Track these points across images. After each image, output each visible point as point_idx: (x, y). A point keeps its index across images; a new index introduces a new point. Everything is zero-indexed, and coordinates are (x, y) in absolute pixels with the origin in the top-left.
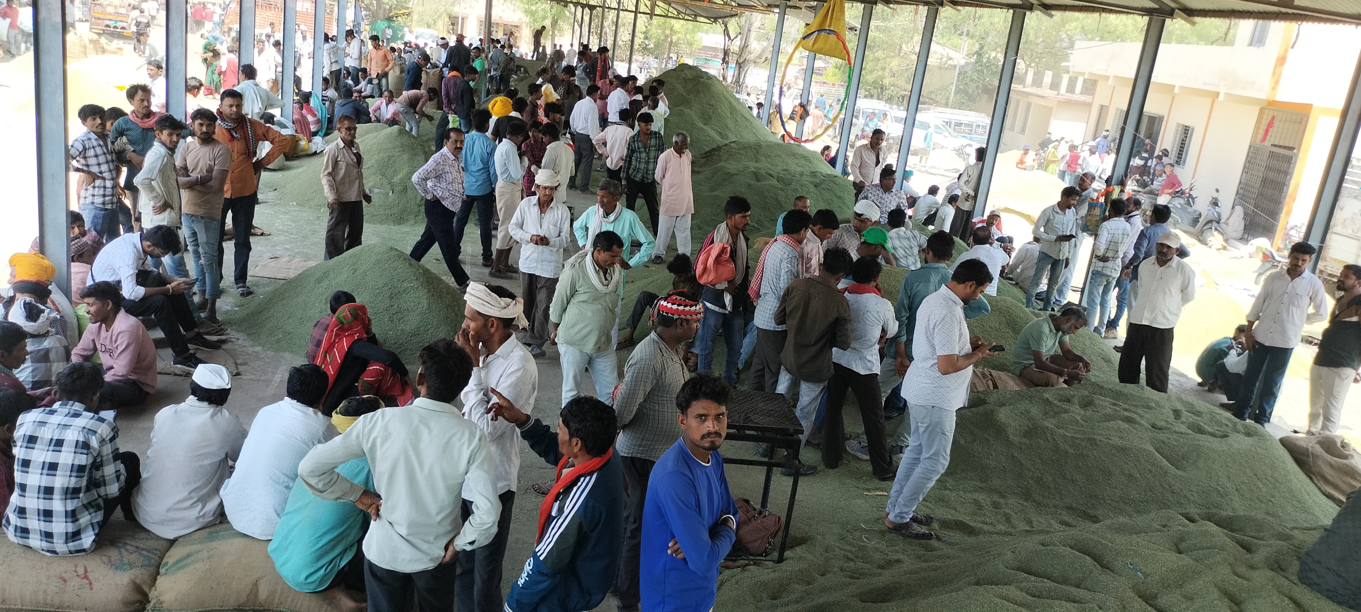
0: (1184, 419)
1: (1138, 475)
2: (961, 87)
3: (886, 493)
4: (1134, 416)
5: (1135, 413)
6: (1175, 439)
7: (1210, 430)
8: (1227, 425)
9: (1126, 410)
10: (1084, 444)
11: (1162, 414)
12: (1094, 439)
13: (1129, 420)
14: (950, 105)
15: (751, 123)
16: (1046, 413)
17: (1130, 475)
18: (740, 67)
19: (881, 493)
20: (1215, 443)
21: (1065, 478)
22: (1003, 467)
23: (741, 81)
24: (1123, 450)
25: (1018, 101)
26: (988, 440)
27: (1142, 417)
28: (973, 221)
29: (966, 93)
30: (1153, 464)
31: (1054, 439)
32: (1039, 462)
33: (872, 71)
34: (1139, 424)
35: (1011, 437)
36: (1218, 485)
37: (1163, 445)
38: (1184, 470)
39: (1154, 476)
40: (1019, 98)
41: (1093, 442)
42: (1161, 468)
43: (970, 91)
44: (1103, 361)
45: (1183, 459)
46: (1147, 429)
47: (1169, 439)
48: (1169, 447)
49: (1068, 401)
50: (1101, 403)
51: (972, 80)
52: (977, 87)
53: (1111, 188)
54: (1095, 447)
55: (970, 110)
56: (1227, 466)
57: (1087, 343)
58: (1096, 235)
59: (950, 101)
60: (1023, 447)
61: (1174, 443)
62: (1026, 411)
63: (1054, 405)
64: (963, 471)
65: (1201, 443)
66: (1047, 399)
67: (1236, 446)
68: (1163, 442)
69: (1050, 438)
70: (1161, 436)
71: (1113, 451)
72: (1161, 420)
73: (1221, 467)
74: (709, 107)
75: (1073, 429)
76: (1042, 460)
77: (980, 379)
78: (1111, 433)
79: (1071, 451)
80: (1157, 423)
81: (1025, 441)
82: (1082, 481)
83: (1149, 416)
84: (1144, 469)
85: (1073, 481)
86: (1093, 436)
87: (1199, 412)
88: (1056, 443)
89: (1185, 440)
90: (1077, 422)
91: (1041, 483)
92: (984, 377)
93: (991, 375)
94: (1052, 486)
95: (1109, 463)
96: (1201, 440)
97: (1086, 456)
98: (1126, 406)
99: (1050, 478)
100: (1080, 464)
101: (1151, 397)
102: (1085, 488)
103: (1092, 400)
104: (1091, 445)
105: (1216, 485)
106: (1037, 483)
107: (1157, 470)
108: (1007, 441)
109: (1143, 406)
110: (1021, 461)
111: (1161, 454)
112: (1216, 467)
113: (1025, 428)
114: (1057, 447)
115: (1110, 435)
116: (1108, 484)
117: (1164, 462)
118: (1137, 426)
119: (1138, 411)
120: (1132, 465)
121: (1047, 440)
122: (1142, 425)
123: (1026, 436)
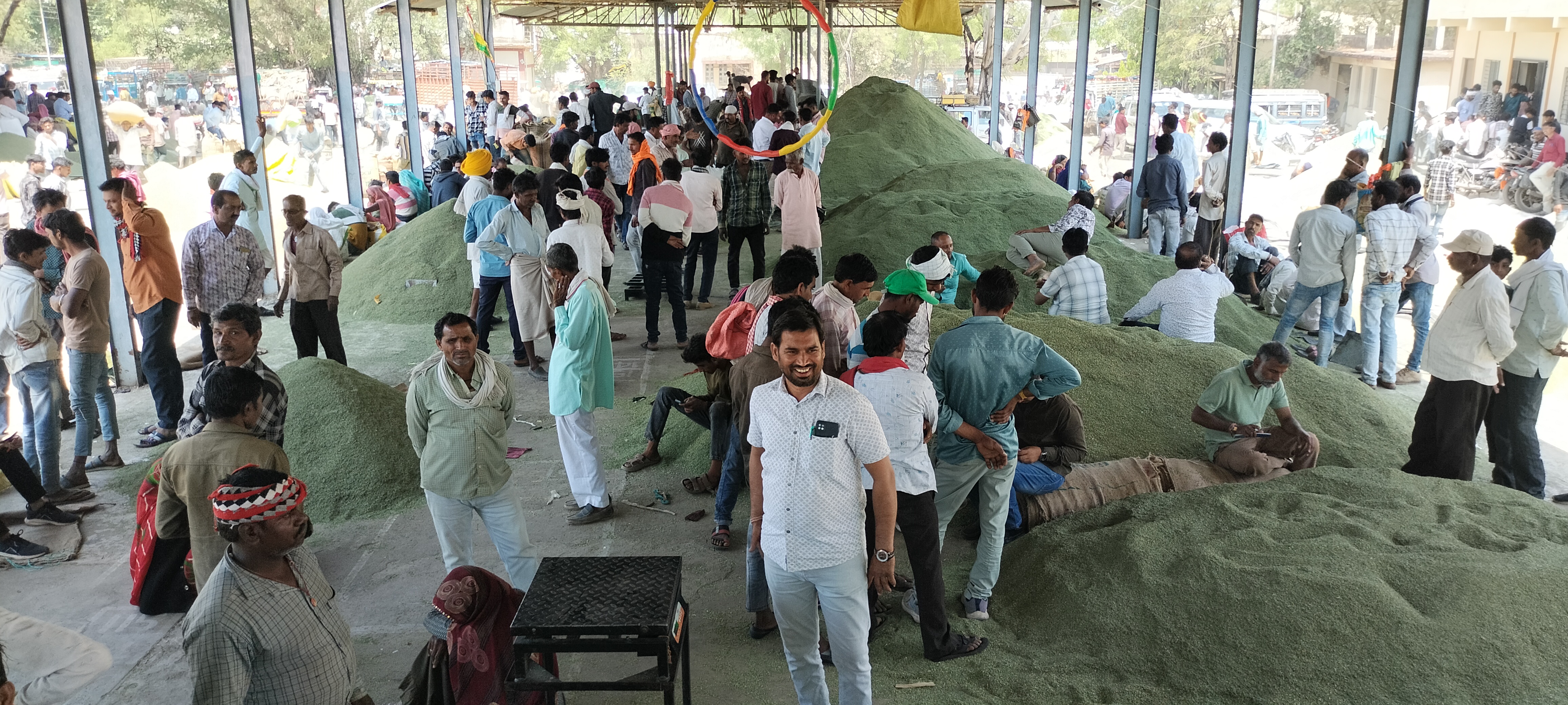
0: (1452, 522)
1: (1348, 631)
2: (1283, 60)
3: (932, 683)
4: (1360, 522)
5: (1367, 518)
6: (1423, 562)
7: (1494, 538)
8: (1532, 525)
9: (1352, 514)
10: (1259, 582)
11: (1415, 516)
12: (1277, 573)
13: (1352, 532)
14: (1271, 84)
15: (958, 139)
17: (1334, 632)
18: (987, 74)
19: (926, 683)
20: (1498, 563)
21: (1223, 643)
22: (1128, 627)
23: (989, 90)
24: (1322, 589)
25: (1361, 68)
26: (1109, 583)
27: (1377, 524)
28: (1224, 232)
29: (1292, 67)
30: (1376, 610)
31: (1212, 577)
32: (1185, 616)
33: (1165, 57)
34: (1368, 537)
35: (1145, 575)
36: (1497, 637)
37: (1402, 574)
38: (1433, 615)
39: (1378, 630)
40: (1360, 64)
41: (1273, 577)
42: (1391, 616)
43: (1296, 64)
44: (1369, 425)
45: (1435, 594)
46: (1380, 545)
47: (1413, 561)
48: (1412, 576)
49: (1260, 504)
50: (1312, 505)
51: (1296, 50)
52: (1305, 58)
53: (1388, 166)
54: (1276, 587)
55: (1298, 87)
56: (1514, 602)
57: (1344, 399)
59: (1271, 79)
60: (1162, 591)
62: (1185, 528)
63: (1232, 514)
64: (1065, 635)
65: (1469, 565)
67: (1534, 565)
68: (1403, 568)
69: (1206, 575)
70: (1402, 557)
71: (1307, 592)
72: (1412, 528)
73: (1503, 604)
74: (901, 126)
75: (1251, 556)
76: (1190, 613)
77: (1142, 474)
78: (1312, 558)
79: (1237, 596)
80: (1403, 532)
81: (1167, 581)
82: (1251, 646)
83: (1390, 521)
84: (1360, 619)
85: (1236, 647)
86: (1280, 568)
87: (1486, 505)
88: (1215, 583)
89: (1442, 562)
90: (1261, 542)
91: (1184, 652)
92: (1148, 472)
93: (1164, 466)
94: (1201, 657)
95: (1298, 613)
96: (1473, 560)
97: (1260, 603)
98: (1354, 507)
99: (1199, 644)
100: (1250, 618)
101: (1400, 488)
102: (1255, 657)
103: (1300, 502)
104: (1271, 585)
105: (1493, 638)
106: (1178, 652)
107: (1385, 619)
108: (1138, 584)
109: (1384, 505)
110: (1157, 615)
111: (1397, 588)
112: (1493, 605)
113: (1173, 559)
114: (1215, 590)
115: (1309, 563)
116: (1295, 649)
117: (1400, 602)
118: (1364, 541)
119: (1375, 515)
120: (1339, 613)
121: (1201, 578)
122: (1373, 539)
123: (1169, 573)
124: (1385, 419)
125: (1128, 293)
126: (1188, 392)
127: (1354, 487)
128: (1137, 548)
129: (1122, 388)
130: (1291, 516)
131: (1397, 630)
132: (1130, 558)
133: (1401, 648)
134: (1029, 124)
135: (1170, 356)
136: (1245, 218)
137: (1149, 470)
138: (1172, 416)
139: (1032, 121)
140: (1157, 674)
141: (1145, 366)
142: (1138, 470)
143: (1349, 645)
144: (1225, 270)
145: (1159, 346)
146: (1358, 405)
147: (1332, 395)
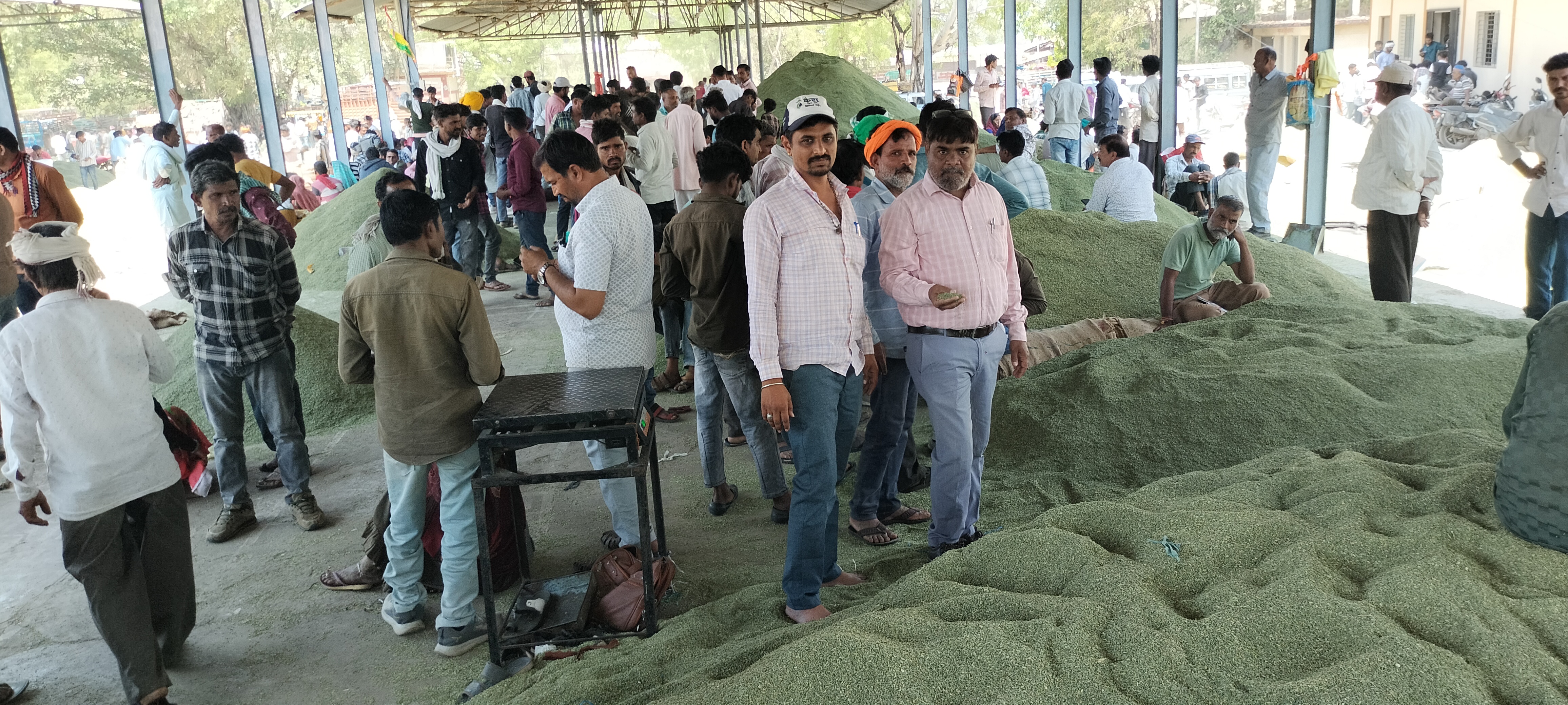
0: (1402, 330)
1: (1309, 418)
2: (1206, 36)
4: (1313, 335)
5: (1320, 332)
6: (1376, 357)
7: (1442, 336)
8: (1478, 329)
9: (1305, 330)
10: (1217, 386)
11: (1365, 327)
12: (1235, 376)
13: (1305, 343)
14: (1196, 60)
16: (1174, 355)
17: (1296, 420)
18: (917, 62)
20: (1447, 354)
21: (1187, 442)
22: (1094, 441)
23: (922, 78)
24: (1281, 384)
25: (1282, 38)
26: (1073, 407)
27: (1328, 335)
28: (1162, 155)
29: (1216, 42)
30: (1335, 398)
31: (1172, 387)
32: (1149, 424)
33: (1092, 40)
34: (1320, 345)
35: (1107, 395)
36: (1452, 415)
37: (1357, 369)
38: (1388, 400)
39: (1338, 416)
40: (1282, 34)
41: (1232, 381)
42: (1349, 402)
43: (1220, 38)
44: (1314, 287)
45: (1391, 383)
46: (1333, 351)
47: (1366, 357)
48: (1367, 370)
49: (1215, 333)
50: (1264, 327)
51: (1219, 25)
52: (1228, 32)
53: (1314, 55)
54: (1235, 386)
55: (1224, 61)
56: (1466, 384)
59: (1196, 55)
60: (1124, 406)
61: (1375, 362)
62: (1143, 357)
63: (1187, 341)
64: (1033, 457)
65: (1421, 356)
66: (1178, 336)
67: (1483, 352)
68: (1357, 365)
69: (1166, 386)
70: (1355, 355)
71: (1265, 388)
72: (1363, 336)
73: (1456, 386)
75: (1208, 369)
76: (1153, 421)
77: (1097, 330)
78: (1268, 364)
79: (1197, 399)
80: (1355, 341)
81: (1129, 397)
82: (1215, 441)
83: (1342, 332)
84: (1319, 407)
85: (1200, 444)
86: (1237, 372)
87: (1433, 317)
88: (1176, 392)
89: (1394, 356)
90: (1217, 358)
91: (1150, 455)
92: (1103, 329)
93: (1119, 325)
94: (1166, 456)
95: (1259, 407)
96: (1424, 352)
97: (1221, 403)
98: (1306, 326)
99: (1164, 446)
100: (1211, 417)
101: (1349, 307)
102: (1220, 451)
103: (1252, 326)
104: (1230, 385)
105: (1449, 415)
106: (1145, 456)
107: (1344, 405)
108: (1103, 405)
109: (1335, 322)
110: (1121, 427)
111: (1353, 383)
112: (1446, 387)
113: (1133, 379)
114: (1176, 399)
115: (1265, 367)
116: (1259, 438)
117: (1357, 393)
118: (1317, 349)
119: (1326, 329)
120: (1298, 403)
121: (1162, 389)
122: (1327, 346)
123: (1130, 391)
124: (1330, 281)
125: (1072, 203)
126: (1136, 263)
127: (1305, 310)
128: (1097, 375)
129: (1072, 263)
130: (1245, 338)
131: (1355, 415)
132: (1091, 383)
133: (1362, 429)
134: (963, 89)
135: (1117, 232)
136: (1180, 143)
137: (1104, 326)
138: (1123, 286)
139: (966, 86)
140: (1126, 478)
141: (1094, 242)
142: (1093, 327)
143: (1311, 431)
144: (1164, 193)
145: (1106, 223)
146: (1302, 270)
147: (1277, 261)
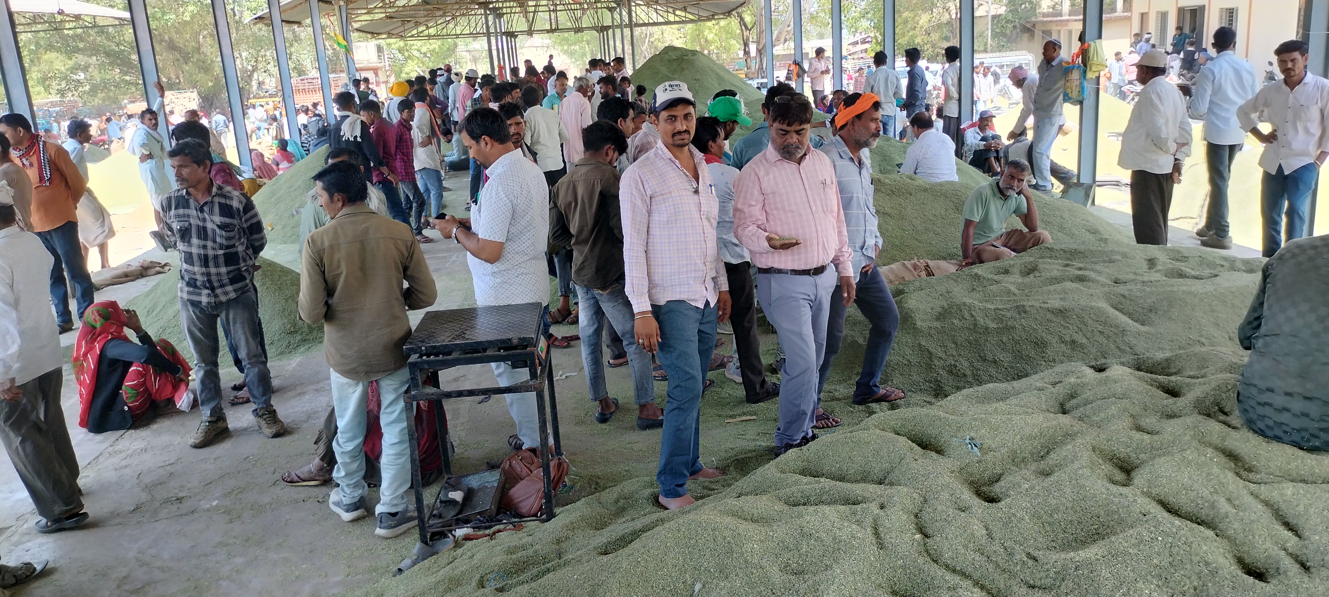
0: (1159, 267)
1: (1084, 341)
2: (997, 30)
4: (1086, 273)
5: (1092, 270)
6: (1139, 290)
7: (1193, 273)
8: (1222, 266)
9: (1080, 269)
10: (1009, 315)
11: (1129, 266)
12: (1024, 306)
13: (1081, 279)
14: (989, 50)
16: (973, 290)
17: (1073, 342)
18: (761, 54)
19: (749, 418)
20: (1197, 286)
21: (985, 360)
23: (764, 67)
24: (1061, 312)
25: (1059, 31)
27: (1100, 273)
28: (962, 127)
29: (1004, 35)
30: (1105, 323)
31: (972, 316)
32: (953, 346)
34: (1093, 281)
35: (919, 323)
36: (1202, 336)
37: (1123, 300)
38: (1150, 324)
39: (1108, 338)
40: (1059, 28)
41: (1021, 310)
42: (1117, 327)
43: (1008, 32)
44: (1088, 233)
45: (1151, 311)
46: (1103, 285)
47: (1130, 290)
48: (1131, 300)
49: (1006, 272)
50: (1047, 266)
51: (1007, 22)
52: (1015, 27)
53: (1086, 45)
54: (1023, 315)
55: (1011, 50)
56: (1213, 311)
58: (1081, 103)
59: (989, 46)
60: (933, 332)
61: (1138, 294)
62: (948, 292)
63: (984, 278)
65: (1175, 289)
66: (976, 274)
67: (1226, 285)
68: (1124, 296)
69: (967, 315)
70: (1121, 289)
72: (1128, 273)
73: (1205, 313)
74: (695, 82)
75: (1001, 301)
76: (956, 344)
77: (910, 271)
78: (1050, 296)
79: (993, 325)
80: (1121, 277)
81: (937, 324)
82: (1008, 359)
83: (1111, 271)
84: (1093, 331)
85: (995, 362)
86: (1025, 303)
87: (1185, 257)
88: (975, 320)
89: (1154, 289)
90: (1009, 292)
91: (954, 371)
92: (915, 269)
93: (928, 266)
94: (968, 373)
95: (1043, 331)
96: (1178, 285)
97: (1012, 328)
98: (1081, 265)
99: (966, 364)
100: (1004, 339)
101: (1116, 249)
102: (1012, 367)
103: (1037, 265)
104: (1020, 314)
105: (1199, 336)
106: (950, 372)
107: (1112, 329)
108: (916, 331)
109: (1104, 261)
110: (930, 349)
111: (1120, 310)
112: (1197, 314)
113: (940, 310)
114: (975, 325)
115: (1048, 299)
116: (1043, 357)
117: (1123, 319)
118: (1090, 284)
119: (1098, 267)
120: (1076, 328)
121: (963, 318)
122: (1098, 282)
123: (938, 319)
126: (941, 215)
127: (1080, 252)
128: (911, 307)
129: (889, 215)
130: (1032, 276)
131: (1122, 337)
132: (906, 313)
133: (1128, 349)
134: (799, 74)
135: (926, 190)
137: (915, 267)
138: (931, 234)
139: (801, 72)
140: (935, 390)
141: (907, 198)
142: (907, 268)
143: (1086, 351)
144: (963, 158)
145: (916, 183)
146: (1078, 220)
147: (1057, 213)
